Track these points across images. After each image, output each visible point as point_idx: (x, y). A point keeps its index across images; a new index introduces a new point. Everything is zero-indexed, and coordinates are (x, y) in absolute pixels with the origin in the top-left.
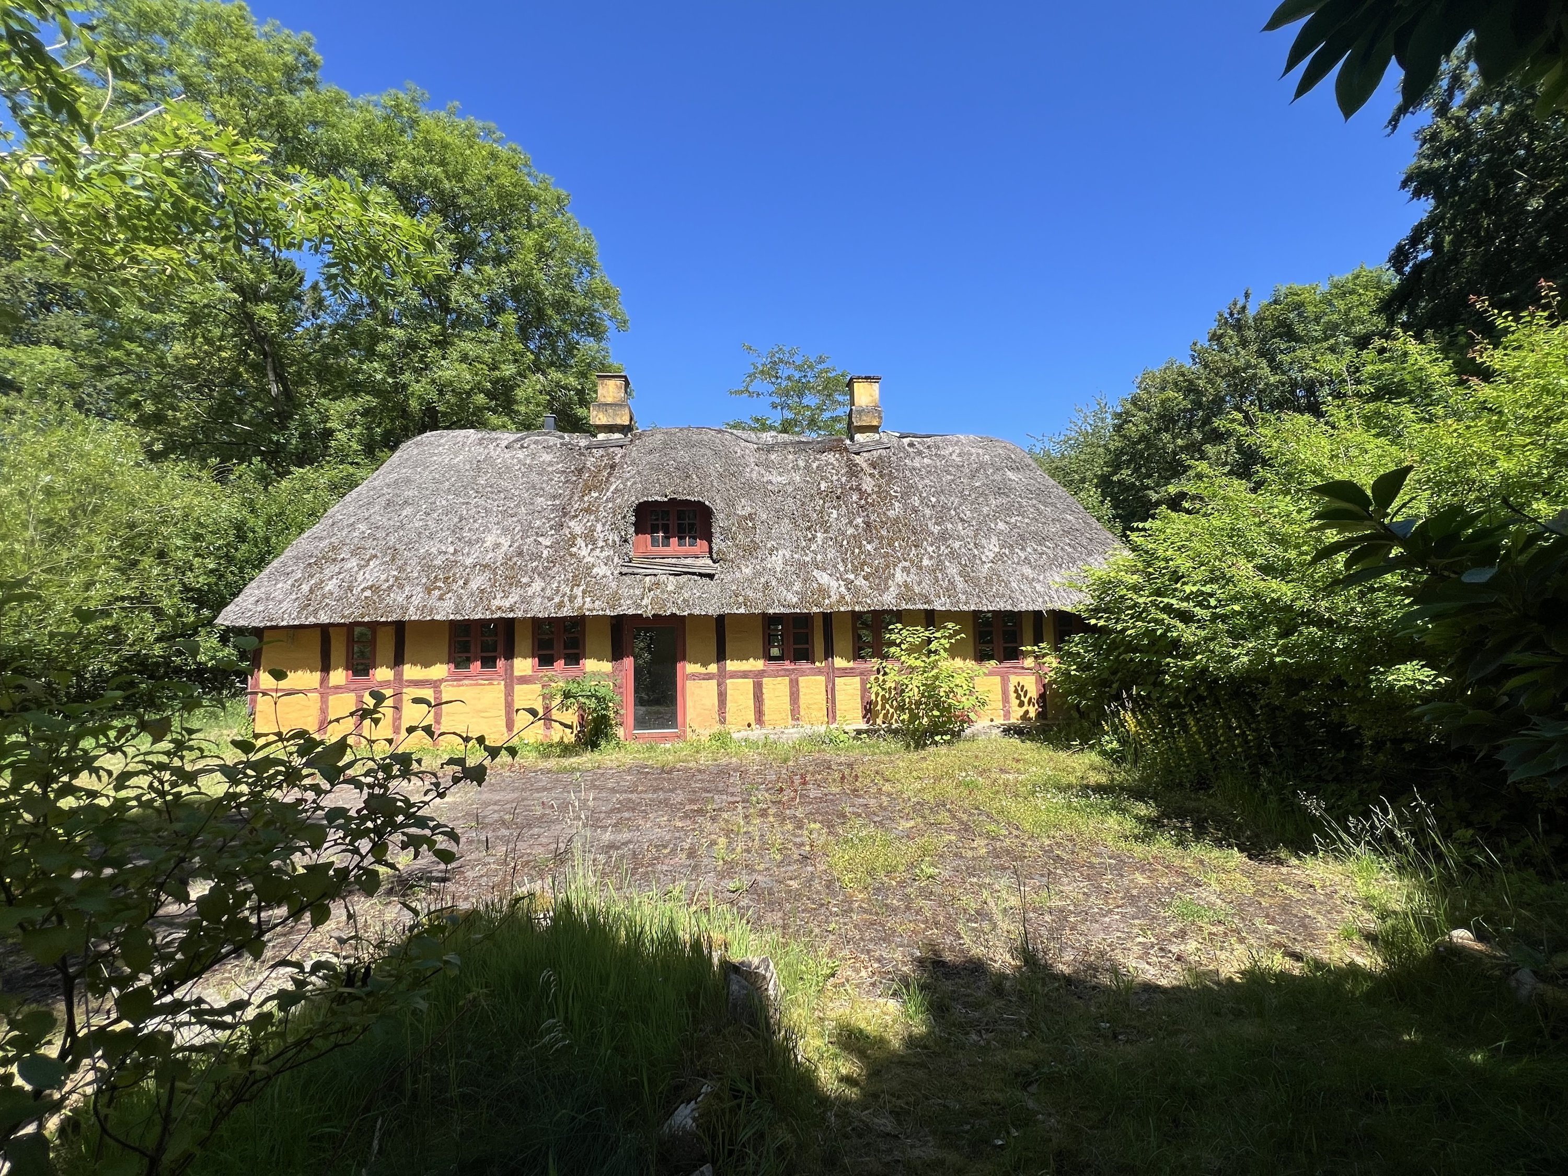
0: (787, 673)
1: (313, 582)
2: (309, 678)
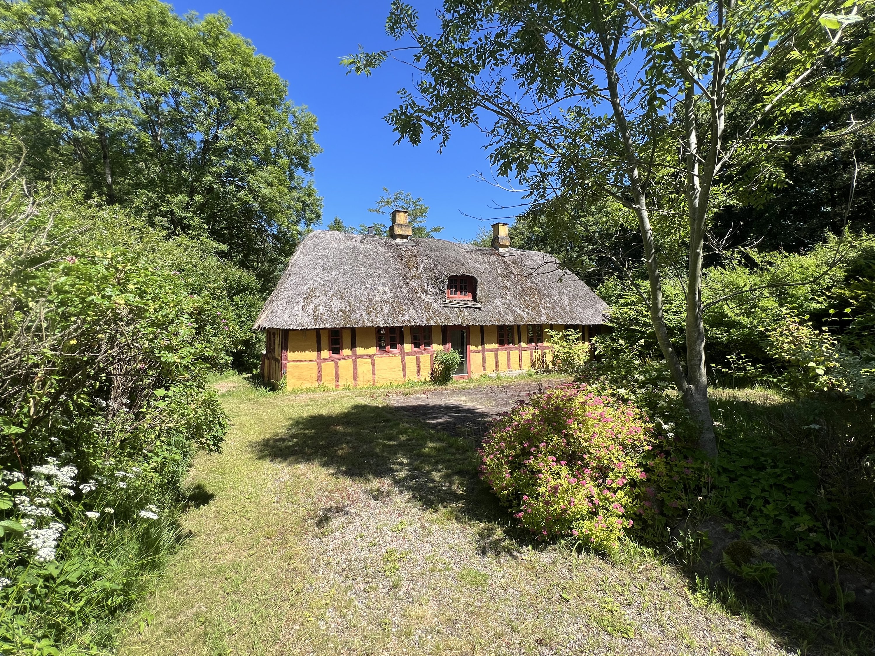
0: (505, 349)
1: (311, 307)
2: (312, 355)
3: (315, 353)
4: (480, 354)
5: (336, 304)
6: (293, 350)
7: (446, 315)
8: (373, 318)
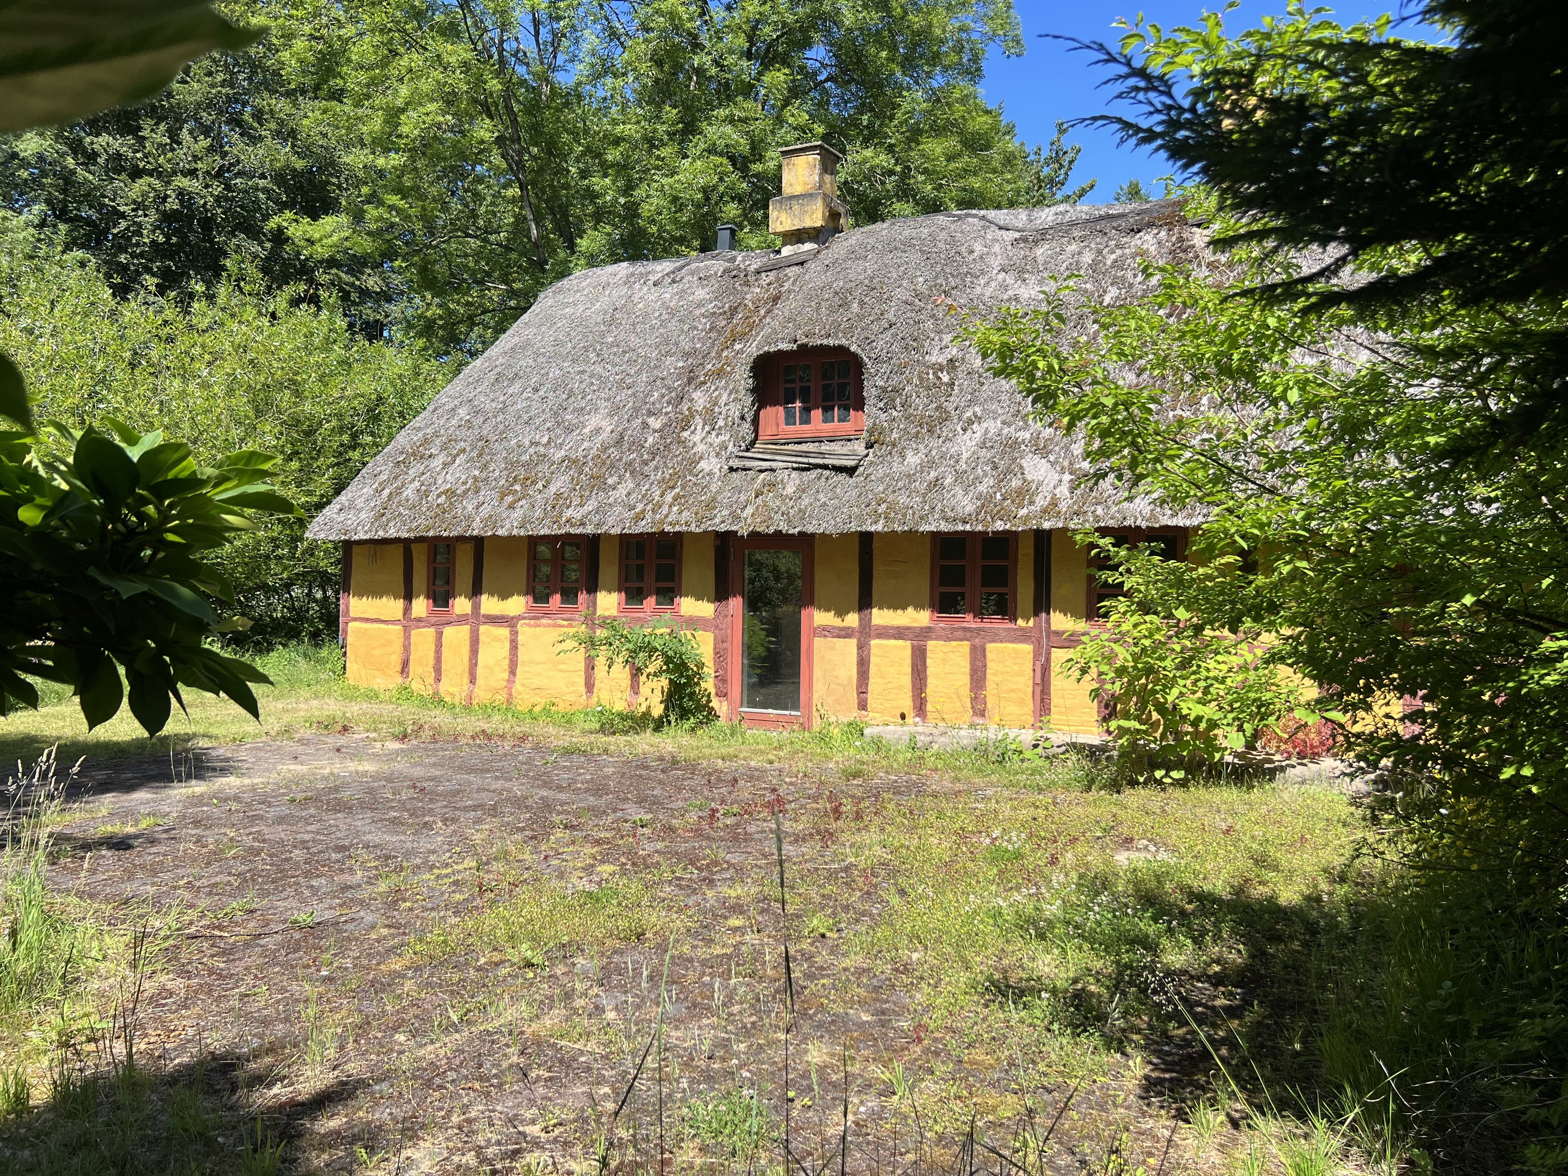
0: (966, 635)
2: (392, 607)
3: (400, 604)
4: (853, 642)
5: (451, 476)
6: (360, 595)
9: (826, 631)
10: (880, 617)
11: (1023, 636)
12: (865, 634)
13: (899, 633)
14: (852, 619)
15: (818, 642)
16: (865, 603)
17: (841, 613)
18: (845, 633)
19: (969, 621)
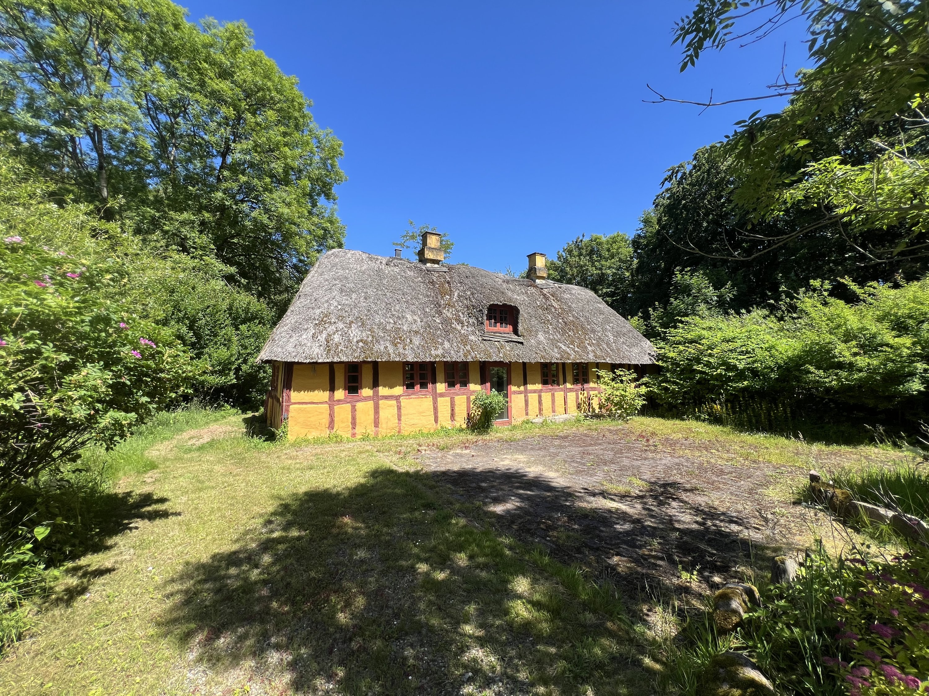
0: (550, 390)
1: (324, 336)
2: (323, 395)
3: (327, 393)
4: (523, 395)
5: (355, 333)
6: (299, 390)
7: (486, 350)
8: (401, 350)
9: (515, 392)
10: (530, 387)
11: (562, 390)
12: (526, 392)
13: (534, 391)
14: (522, 388)
15: (513, 396)
16: (525, 383)
17: (519, 387)
18: (520, 393)
19: (550, 387)
